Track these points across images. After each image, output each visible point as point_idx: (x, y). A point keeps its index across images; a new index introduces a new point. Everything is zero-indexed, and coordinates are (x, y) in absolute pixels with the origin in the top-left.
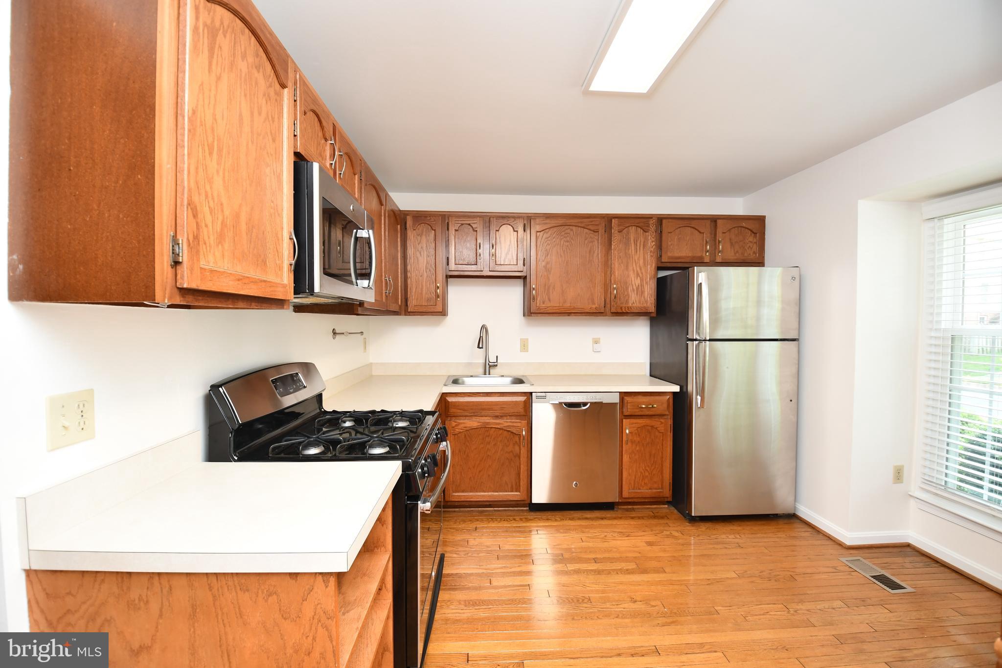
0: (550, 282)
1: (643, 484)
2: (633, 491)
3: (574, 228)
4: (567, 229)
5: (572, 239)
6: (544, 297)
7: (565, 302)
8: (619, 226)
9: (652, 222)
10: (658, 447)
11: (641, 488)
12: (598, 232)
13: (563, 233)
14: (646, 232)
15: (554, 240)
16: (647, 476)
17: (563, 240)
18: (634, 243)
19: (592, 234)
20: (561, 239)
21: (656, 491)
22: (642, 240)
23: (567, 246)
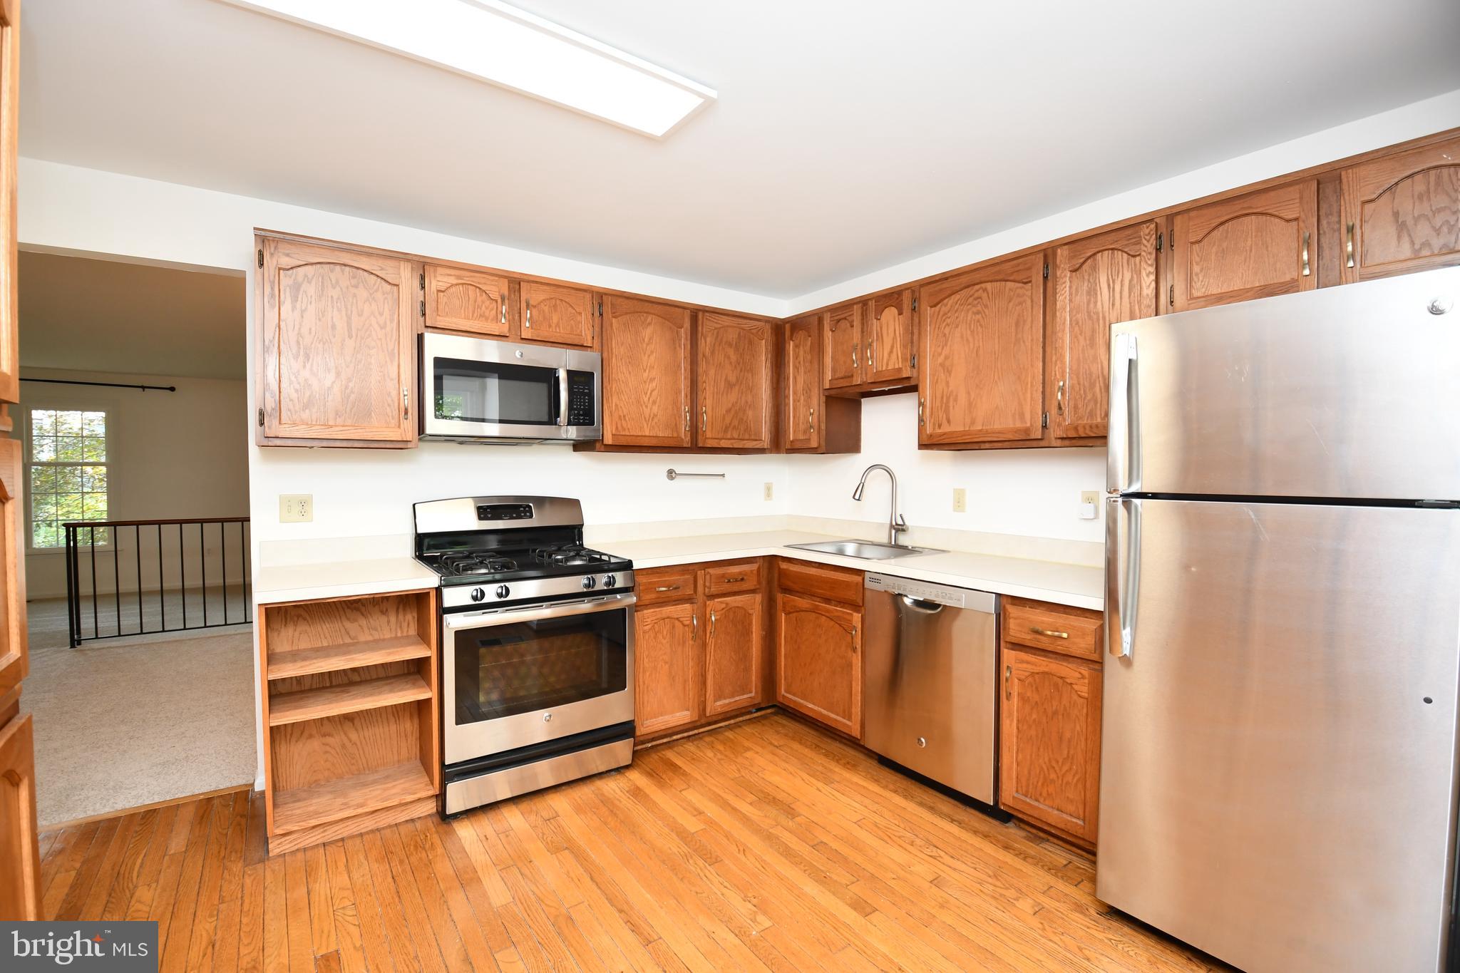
0: (950, 389)
1: (1045, 794)
2: (1023, 798)
3: (989, 286)
4: (977, 291)
5: (986, 306)
6: (941, 416)
7: (973, 422)
8: (1071, 258)
9: (1147, 231)
10: (1078, 728)
11: (1042, 800)
12: (1030, 282)
13: (971, 300)
14: (1134, 256)
15: (956, 315)
16: (1052, 781)
17: (970, 312)
18: (1109, 285)
19: (1021, 288)
20: (968, 310)
21: (1069, 818)
22: (1128, 276)
23: (978, 321)
